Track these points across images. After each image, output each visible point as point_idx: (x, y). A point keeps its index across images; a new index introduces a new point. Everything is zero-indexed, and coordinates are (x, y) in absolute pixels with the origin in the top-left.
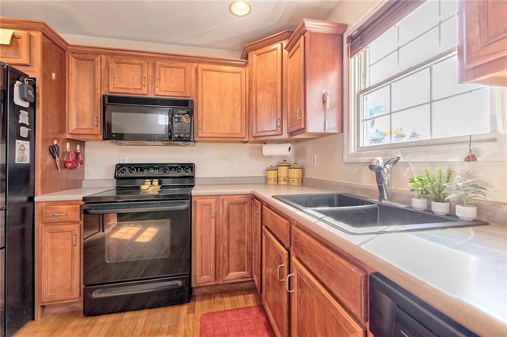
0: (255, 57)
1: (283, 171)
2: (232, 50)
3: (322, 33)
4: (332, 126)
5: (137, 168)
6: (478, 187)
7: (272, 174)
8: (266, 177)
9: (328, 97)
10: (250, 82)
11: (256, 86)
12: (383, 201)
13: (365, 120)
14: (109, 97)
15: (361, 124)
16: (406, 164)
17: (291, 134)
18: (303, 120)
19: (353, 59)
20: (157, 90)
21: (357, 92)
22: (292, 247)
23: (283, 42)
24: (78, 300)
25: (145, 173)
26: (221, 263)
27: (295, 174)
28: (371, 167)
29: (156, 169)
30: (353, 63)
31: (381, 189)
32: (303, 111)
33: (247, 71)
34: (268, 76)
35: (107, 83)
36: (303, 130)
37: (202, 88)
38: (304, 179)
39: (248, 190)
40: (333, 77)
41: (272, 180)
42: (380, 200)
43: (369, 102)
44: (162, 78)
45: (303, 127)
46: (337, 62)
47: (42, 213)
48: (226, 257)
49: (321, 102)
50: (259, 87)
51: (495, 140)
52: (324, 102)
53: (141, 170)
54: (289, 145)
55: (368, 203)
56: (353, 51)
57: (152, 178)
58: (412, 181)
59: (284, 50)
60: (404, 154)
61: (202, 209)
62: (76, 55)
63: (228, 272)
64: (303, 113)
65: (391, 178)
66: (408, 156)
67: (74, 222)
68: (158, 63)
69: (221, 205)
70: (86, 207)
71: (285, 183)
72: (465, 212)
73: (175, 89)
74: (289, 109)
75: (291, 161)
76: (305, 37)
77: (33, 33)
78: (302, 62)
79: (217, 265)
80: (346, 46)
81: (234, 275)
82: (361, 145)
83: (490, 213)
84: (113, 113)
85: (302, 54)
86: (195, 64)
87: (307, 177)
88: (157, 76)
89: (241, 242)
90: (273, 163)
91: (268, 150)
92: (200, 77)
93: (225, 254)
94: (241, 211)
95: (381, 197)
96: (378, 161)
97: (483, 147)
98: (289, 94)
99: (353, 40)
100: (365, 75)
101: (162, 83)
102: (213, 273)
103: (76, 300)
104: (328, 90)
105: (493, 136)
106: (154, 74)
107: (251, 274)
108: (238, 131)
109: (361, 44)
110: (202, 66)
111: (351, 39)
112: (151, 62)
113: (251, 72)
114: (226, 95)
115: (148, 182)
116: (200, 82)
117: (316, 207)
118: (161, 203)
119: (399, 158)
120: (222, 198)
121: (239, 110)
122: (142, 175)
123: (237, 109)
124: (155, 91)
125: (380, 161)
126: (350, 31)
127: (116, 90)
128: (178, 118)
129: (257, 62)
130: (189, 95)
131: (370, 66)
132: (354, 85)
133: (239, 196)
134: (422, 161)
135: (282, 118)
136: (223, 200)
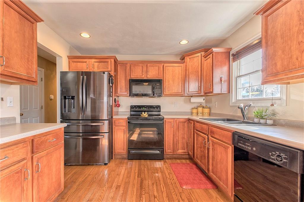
0: (188, 59)
1: (200, 109)
2: (176, 55)
3: (220, 52)
4: (225, 90)
5: (138, 107)
6: (274, 114)
7: (195, 111)
8: (192, 112)
9: (223, 79)
10: (186, 70)
11: (189, 72)
12: (245, 120)
13: (239, 88)
14: (132, 80)
15: (238, 90)
16: (254, 107)
17: (205, 93)
18: (211, 88)
19: (234, 63)
20: (148, 76)
21: (236, 76)
22: (209, 134)
23: (201, 53)
24: (125, 154)
25: (141, 109)
26: (175, 146)
27: (206, 111)
28: (239, 108)
29: (146, 107)
30: (235, 65)
31: (243, 115)
32: (211, 84)
33: (184, 65)
34: (195, 67)
35: (130, 74)
36: (212, 92)
37: (166, 74)
38: (211, 113)
39: (187, 117)
40: (225, 69)
41: (195, 113)
42: (244, 120)
43: (242, 81)
44: (150, 71)
45: (212, 91)
46: (227, 64)
47: (115, 122)
48: (177, 144)
49: (220, 80)
50: (190, 72)
51: (280, 99)
52: (221, 81)
53: (140, 108)
54: (204, 98)
55: (239, 121)
56: (234, 60)
57: (145, 111)
58: (255, 113)
59: (202, 57)
60: (253, 103)
61: (168, 124)
62: (120, 65)
63: (178, 150)
64: (212, 85)
65: (248, 112)
66: (255, 104)
67: (124, 126)
68: (148, 65)
69: (175, 123)
70: (129, 121)
71: (201, 115)
72: (269, 122)
73: (155, 75)
74: (205, 79)
75: (204, 105)
76: (213, 54)
77: (111, 60)
78: (211, 65)
79: (174, 146)
80: (231, 57)
81: (180, 151)
82: (238, 99)
83: (278, 122)
84: (133, 86)
85: (211, 61)
86: (163, 64)
87: (212, 112)
88: (148, 70)
89: (183, 138)
90: (195, 105)
91: (193, 100)
92: (165, 70)
93: (177, 142)
94: (184, 125)
95: (244, 119)
96: (241, 106)
97: (277, 101)
98: (205, 76)
99: (234, 56)
100: (240, 69)
101: (150, 73)
102: (172, 149)
103: (124, 154)
104: (223, 76)
105: (280, 98)
106: (147, 69)
107: (188, 151)
108: (180, 91)
109: (237, 58)
110: (165, 65)
111: (233, 55)
112: (145, 64)
113: (186, 66)
114: (175, 76)
115: (143, 113)
116: (165, 71)
117: (218, 121)
118: (154, 121)
119: (251, 105)
120: (175, 120)
121: (181, 83)
122: (140, 110)
123: (180, 82)
124: (147, 76)
125: (242, 105)
126: (233, 52)
127: (133, 77)
128: (156, 87)
129: (189, 61)
130: (160, 77)
131: (242, 65)
132: (235, 73)
133: (183, 119)
134: (259, 105)
135: (201, 86)
136: (176, 120)
